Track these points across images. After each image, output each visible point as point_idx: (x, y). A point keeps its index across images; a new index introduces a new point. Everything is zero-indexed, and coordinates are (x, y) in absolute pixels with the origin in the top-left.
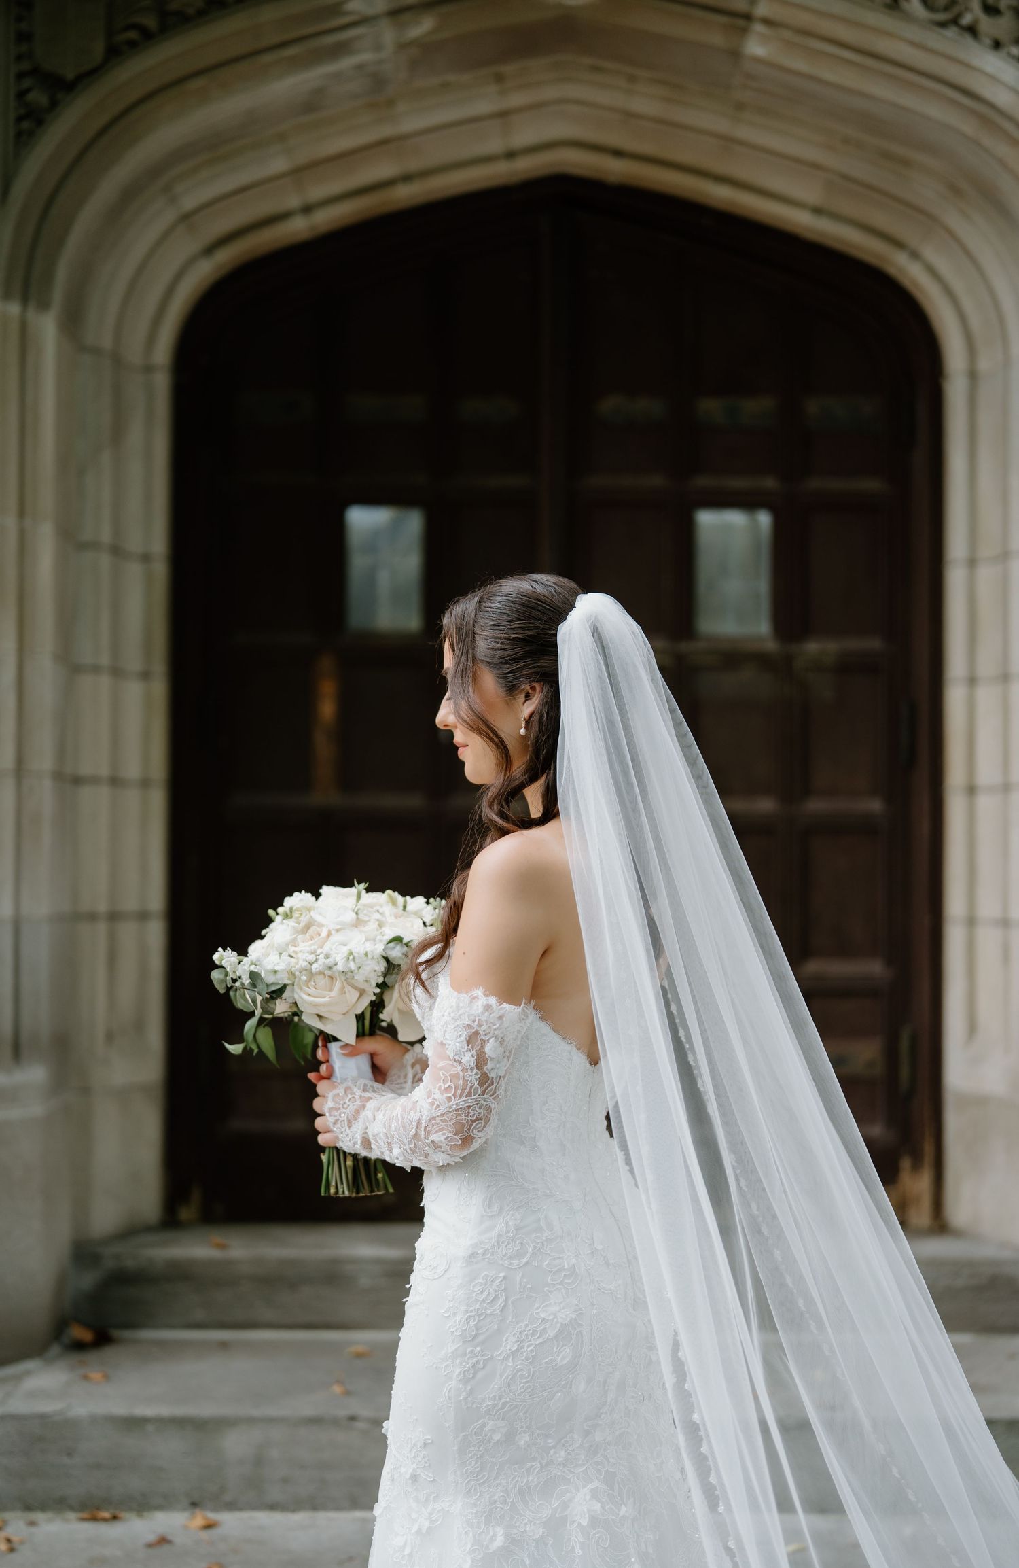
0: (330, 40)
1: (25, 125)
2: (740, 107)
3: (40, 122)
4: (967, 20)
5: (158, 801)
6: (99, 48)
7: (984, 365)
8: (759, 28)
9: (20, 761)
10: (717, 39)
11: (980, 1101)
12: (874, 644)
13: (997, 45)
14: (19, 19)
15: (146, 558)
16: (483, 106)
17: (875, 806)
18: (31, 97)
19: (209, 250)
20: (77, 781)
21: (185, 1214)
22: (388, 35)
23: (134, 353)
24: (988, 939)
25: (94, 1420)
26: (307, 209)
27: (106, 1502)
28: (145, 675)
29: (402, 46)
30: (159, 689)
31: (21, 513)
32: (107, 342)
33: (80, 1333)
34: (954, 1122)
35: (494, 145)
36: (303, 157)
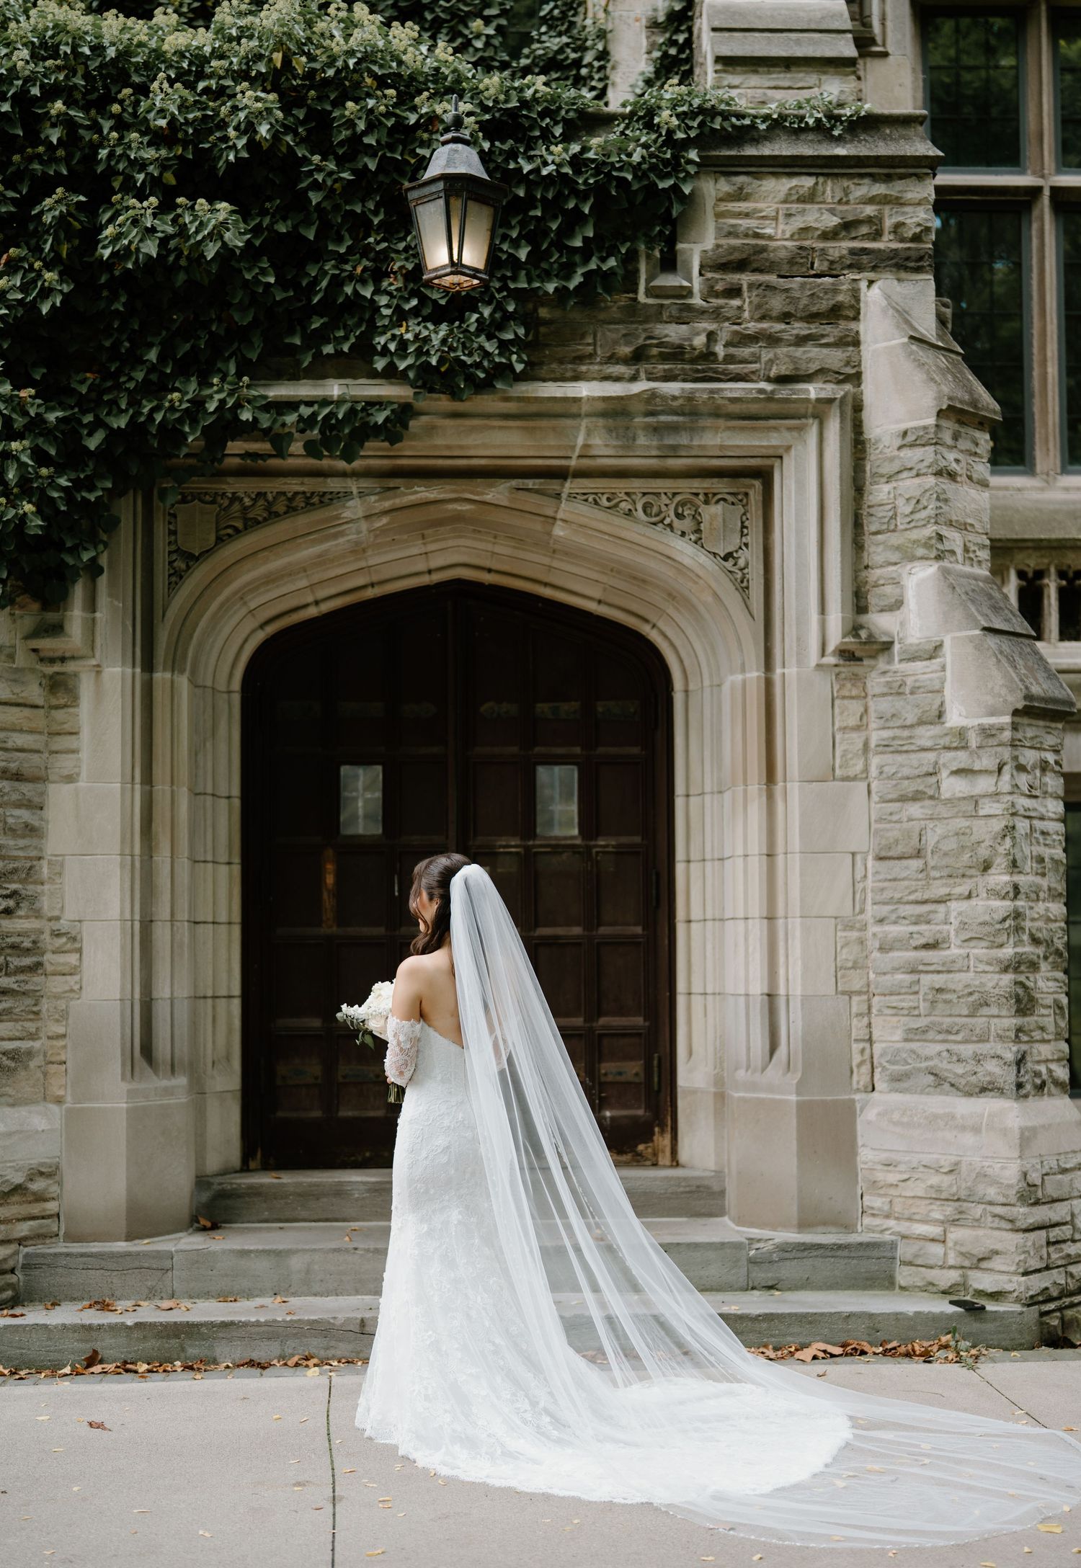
0: (333, 531)
1: (174, 579)
2: (554, 551)
3: (181, 577)
4: (667, 521)
5: (237, 931)
6: (213, 538)
7: (691, 687)
8: (559, 523)
9: (172, 914)
10: (537, 525)
11: (694, 1092)
12: (637, 839)
13: (683, 534)
14: (170, 523)
15: (229, 797)
16: (415, 551)
17: (639, 930)
18: (175, 564)
19: (262, 626)
20: (196, 923)
21: (252, 1165)
22: (364, 526)
23: (222, 686)
24: (697, 1001)
25: (224, 1252)
26: (317, 603)
27: (231, 1293)
28: (229, 863)
29: (370, 531)
30: (237, 869)
31: (172, 783)
32: (209, 683)
33: (203, 1222)
34: (681, 1104)
35: (421, 566)
36: (316, 578)
